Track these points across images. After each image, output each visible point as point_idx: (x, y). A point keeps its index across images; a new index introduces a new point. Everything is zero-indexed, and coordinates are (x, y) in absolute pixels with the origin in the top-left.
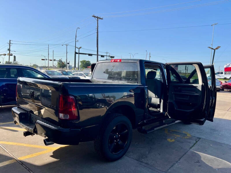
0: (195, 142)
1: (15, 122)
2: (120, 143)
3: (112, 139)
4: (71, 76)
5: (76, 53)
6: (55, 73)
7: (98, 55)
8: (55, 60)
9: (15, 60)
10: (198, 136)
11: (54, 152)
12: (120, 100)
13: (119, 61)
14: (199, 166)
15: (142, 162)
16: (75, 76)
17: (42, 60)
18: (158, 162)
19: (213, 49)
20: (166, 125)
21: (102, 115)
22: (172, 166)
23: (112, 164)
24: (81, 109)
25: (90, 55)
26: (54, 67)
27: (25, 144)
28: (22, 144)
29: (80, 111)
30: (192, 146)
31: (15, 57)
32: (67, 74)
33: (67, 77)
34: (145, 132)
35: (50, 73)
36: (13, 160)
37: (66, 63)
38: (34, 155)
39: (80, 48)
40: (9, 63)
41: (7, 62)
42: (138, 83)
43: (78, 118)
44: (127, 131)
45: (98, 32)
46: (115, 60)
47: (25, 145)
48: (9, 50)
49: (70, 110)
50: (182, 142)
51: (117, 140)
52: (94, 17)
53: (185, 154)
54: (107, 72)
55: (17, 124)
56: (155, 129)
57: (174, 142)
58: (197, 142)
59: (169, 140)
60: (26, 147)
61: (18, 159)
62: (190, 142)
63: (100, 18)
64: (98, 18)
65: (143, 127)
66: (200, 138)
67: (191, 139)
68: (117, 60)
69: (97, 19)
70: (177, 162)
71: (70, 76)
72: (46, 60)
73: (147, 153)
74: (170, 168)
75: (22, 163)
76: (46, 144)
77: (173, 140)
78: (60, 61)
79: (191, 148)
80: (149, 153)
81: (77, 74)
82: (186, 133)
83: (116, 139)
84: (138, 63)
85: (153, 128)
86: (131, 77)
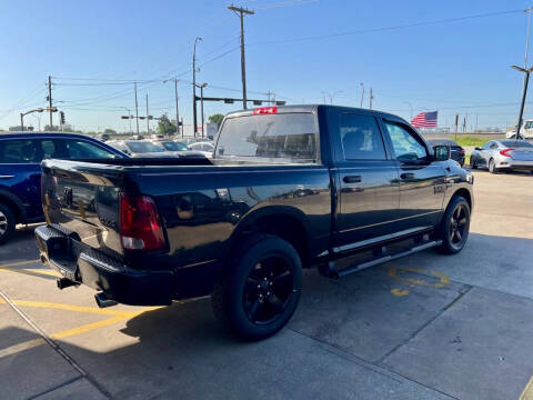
0: (457, 294)
1: (43, 259)
2: (275, 299)
3: (252, 292)
4: (184, 152)
5: (196, 98)
6: (148, 146)
7: (245, 100)
8: (151, 118)
9: (63, 121)
10: (467, 281)
11: (129, 323)
12: (268, 204)
13: (271, 111)
14: (459, 350)
15: (324, 342)
16: (194, 152)
17: (124, 118)
18: (361, 342)
19: (523, 70)
20: (389, 258)
21: (222, 240)
22: (395, 350)
23: (254, 348)
24: (172, 226)
25: (228, 101)
26: (149, 133)
27: (70, 304)
28: (63, 306)
29: (169, 231)
30: (449, 306)
31: (62, 114)
32: (174, 147)
33: (175, 154)
34: (334, 275)
35: (136, 146)
36: (38, 340)
37: (176, 125)
38: (86, 329)
39: (205, 85)
40: (52, 128)
41: (47, 128)
42: (314, 162)
43: (166, 246)
44: (288, 272)
45: (243, 47)
46: (262, 109)
47: (68, 308)
48: (49, 99)
49: (147, 228)
50: (427, 297)
51: (265, 294)
52: (233, 8)
53: (429, 322)
54: (253, 138)
55: (46, 263)
56: (360, 267)
57: (407, 296)
58: (462, 295)
59: (395, 292)
60: (70, 311)
61: (50, 337)
62: (445, 297)
63: (247, 12)
64: (242, 11)
65: (331, 264)
66: (471, 287)
67: (448, 289)
68: (268, 108)
69: (239, 13)
70: (406, 341)
71: (181, 153)
72: (132, 117)
73: (340, 321)
74: (387, 355)
75: (57, 346)
76: (101, 306)
77: (405, 293)
78: (164, 119)
79: (445, 309)
80: (343, 321)
81: (198, 148)
82: (439, 276)
83: (263, 291)
84: (315, 113)
85: (355, 266)
86: (298, 149)
